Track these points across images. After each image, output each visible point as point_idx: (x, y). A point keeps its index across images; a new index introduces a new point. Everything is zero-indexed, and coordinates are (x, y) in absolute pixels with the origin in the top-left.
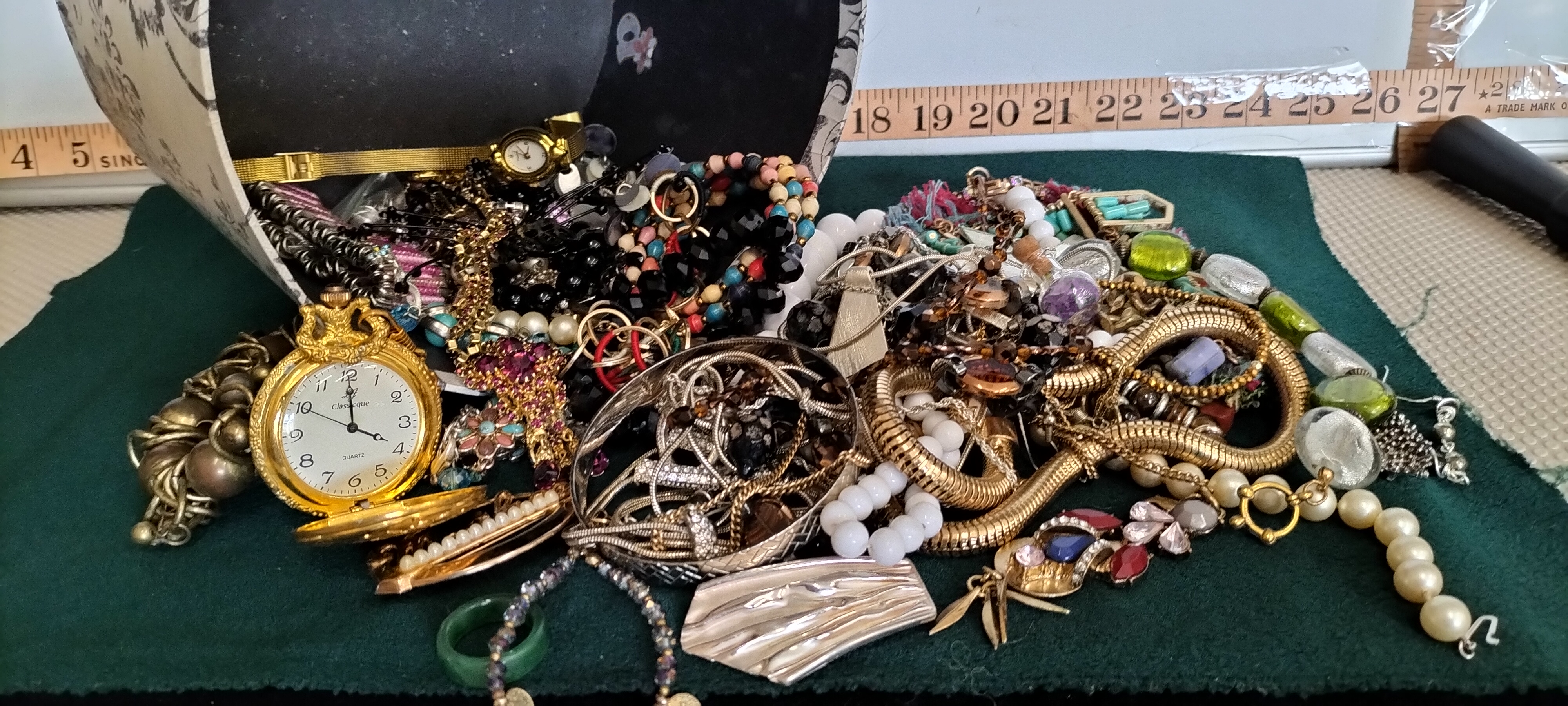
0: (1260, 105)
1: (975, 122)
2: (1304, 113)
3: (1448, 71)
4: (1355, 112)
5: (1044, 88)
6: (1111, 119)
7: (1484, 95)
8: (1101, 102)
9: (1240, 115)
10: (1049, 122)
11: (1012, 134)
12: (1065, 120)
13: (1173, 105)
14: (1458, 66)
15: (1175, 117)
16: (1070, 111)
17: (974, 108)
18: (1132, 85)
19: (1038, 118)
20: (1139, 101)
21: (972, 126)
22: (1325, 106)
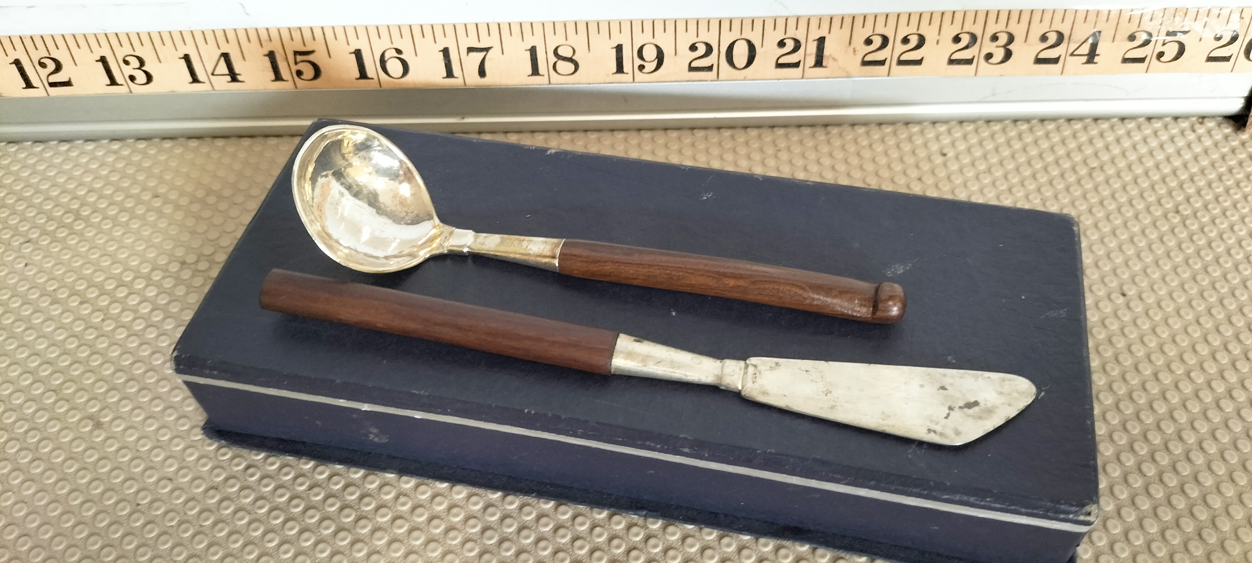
0: (1085, 49)
1: (694, 64)
2: (1141, 60)
4: (1210, 59)
5: (792, 24)
6: (882, 63)
8: (868, 42)
9: (1055, 61)
10: (796, 65)
11: (745, 79)
12: (819, 63)
13: (967, 47)
15: (969, 62)
16: (826, 52)
17: (693, 48)
18: (914, 20)
19: (781, 61)
20: (922, 41)
21: (691, 69)
22: (1171, 50)
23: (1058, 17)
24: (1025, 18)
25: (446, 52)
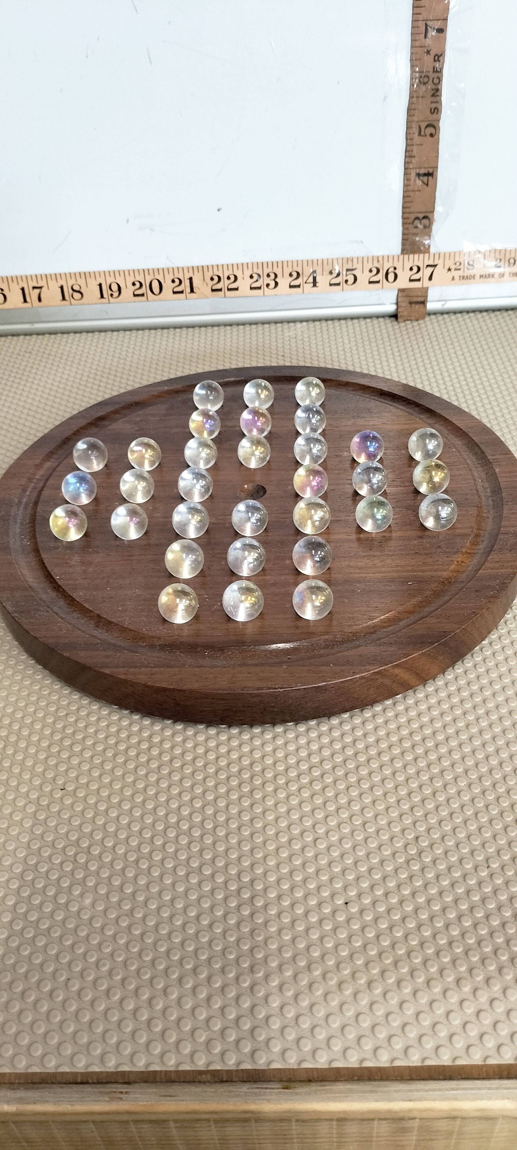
0: (311, 280)
1: (135, 293)
2: (339, 284)
3: (427, 255)
4: (370, 282)
6: (220, 290)
7: (449, 270)
8: (212, 279)
9: (299, 286)
10: (182, 292)
11: (160, 300)
12: (192, 291)
13: (257, 281)
14: (432, 250)
15: (260, 288)
16: (194, 285)
17: (134, 284)
18: (230, 268)
19: (175, 290)
20: (236, 278)
21: (135, 295)
22: (351, 279)
23: (295, 264)
24: (280, 265)
25: (23, 289)
